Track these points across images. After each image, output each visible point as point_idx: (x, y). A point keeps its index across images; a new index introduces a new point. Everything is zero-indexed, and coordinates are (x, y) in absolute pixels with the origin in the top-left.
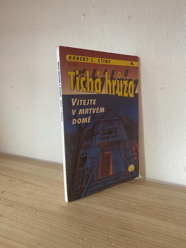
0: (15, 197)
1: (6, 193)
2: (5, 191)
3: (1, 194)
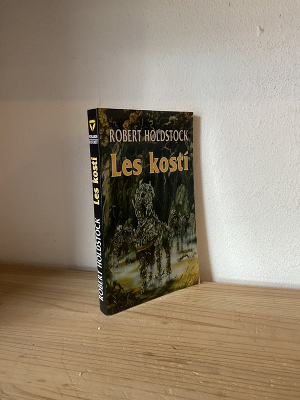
2: (177, 346)
3: (175, 351)
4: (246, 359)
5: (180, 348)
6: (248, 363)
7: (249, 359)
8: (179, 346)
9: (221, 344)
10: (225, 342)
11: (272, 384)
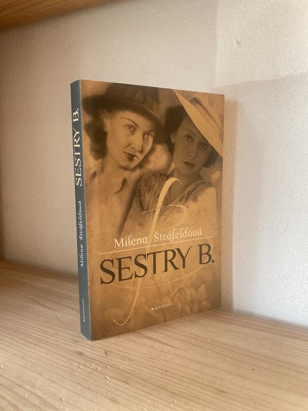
0: (130, 364)
1: (113, 355)
2: (110, 352)
3: (105, 355)
4: (166, 377)
5: (111, 354)
6: (165, 381)
7: (169, 378)
8: (112, 353)
9: (153, 359)
10: (159, 358)
11: (173, 404)
